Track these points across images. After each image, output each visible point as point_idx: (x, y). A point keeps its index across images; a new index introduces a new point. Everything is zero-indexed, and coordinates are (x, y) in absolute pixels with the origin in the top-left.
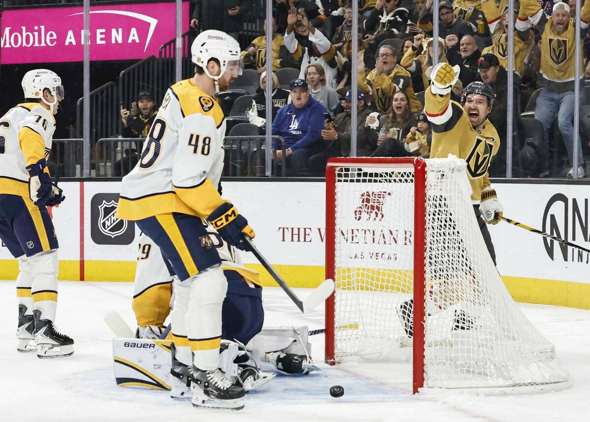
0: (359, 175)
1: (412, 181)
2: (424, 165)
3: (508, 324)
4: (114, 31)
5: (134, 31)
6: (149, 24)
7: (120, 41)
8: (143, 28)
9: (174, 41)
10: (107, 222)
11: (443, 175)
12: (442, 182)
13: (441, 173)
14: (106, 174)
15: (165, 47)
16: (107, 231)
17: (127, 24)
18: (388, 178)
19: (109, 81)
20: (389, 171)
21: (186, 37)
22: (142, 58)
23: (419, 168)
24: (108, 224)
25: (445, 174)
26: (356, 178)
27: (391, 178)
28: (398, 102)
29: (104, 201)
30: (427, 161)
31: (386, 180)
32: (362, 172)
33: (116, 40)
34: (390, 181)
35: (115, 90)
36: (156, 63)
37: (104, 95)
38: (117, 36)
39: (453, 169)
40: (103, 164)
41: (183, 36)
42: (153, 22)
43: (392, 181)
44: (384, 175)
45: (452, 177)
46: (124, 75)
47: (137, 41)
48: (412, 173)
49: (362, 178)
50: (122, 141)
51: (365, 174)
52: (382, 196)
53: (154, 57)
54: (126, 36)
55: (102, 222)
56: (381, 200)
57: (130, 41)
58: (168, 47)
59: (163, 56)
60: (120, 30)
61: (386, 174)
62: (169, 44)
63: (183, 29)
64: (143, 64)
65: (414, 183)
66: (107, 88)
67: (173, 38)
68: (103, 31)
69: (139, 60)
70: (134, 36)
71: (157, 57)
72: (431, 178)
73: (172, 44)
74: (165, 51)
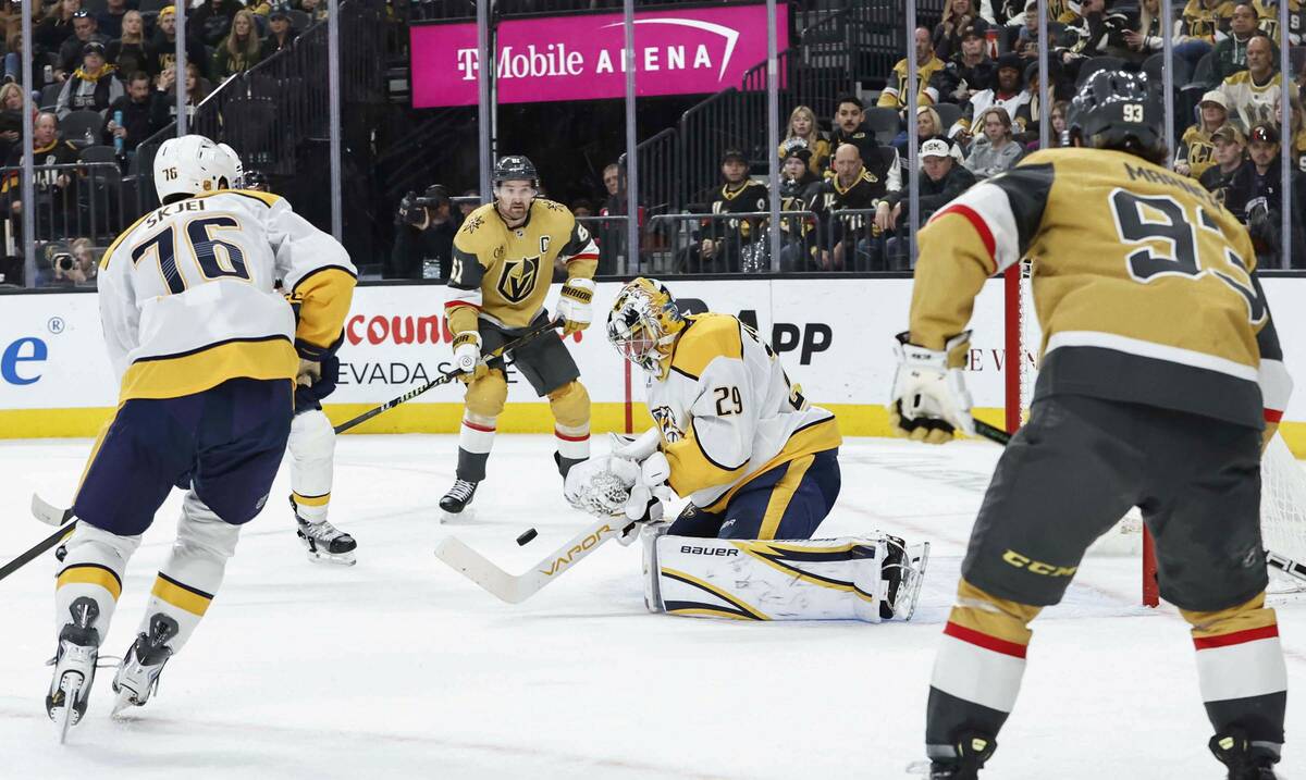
3: (1289, 497)
4: (671, 50)
5: (702, 49)
6: (724, 40)
7: (681, 65)
8: (716, 45)
9: (765, 64)
15: (751, 73)
17: (691, 39)
19: (666, 128)
21: (784, 58)
22: (714, 91)
33: (675, 65)
35: (676, 140)
36: (737, 100)
37: (660, 149)
38: (677, 58)
40: (659, 254)
41: (779, 57)
42: (732, 36)
46: (689, 117)
47: (708, 65)
53: (734, 89)
54: (690, 57)
57: (697, 65)
58: (755, 74)
59: (749, 88)
60: (681, 49)
62: (757, 68)
63: (779, 46)
64: (718, 101)
66: (664, 138)
67: (761, 61)
68: (655, 50)
69: (711, 94)
70: (702, 57)
71: (740, 89)
73: (762, 69)
74: (752, 79)
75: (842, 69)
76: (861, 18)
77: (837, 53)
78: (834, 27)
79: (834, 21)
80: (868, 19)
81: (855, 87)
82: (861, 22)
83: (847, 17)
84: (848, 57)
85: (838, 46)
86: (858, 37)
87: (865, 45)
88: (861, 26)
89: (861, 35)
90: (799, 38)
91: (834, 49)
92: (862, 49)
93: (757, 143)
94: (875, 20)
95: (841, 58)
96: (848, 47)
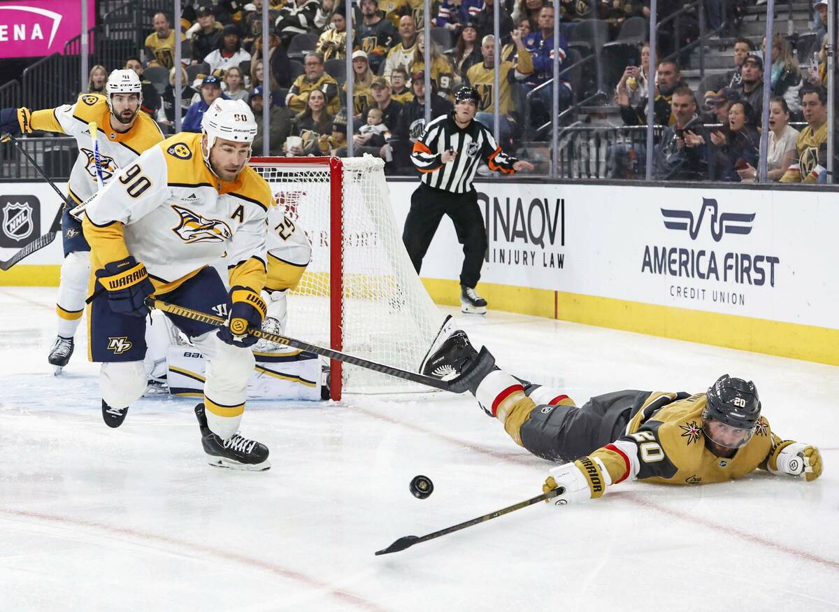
0: (273, 175)
1: (327, 180)
2: (341, 165)
3: (429, 328)
4: (16, 27)
5: (37, 27)
6: (52, 21)
7: (23, 37)
8: (46, 24)
9: (79, 37)
10: (11, 225)
11: (360, 175)
12: (359, 182)
13: (358, 172)
14: (10, 176)
15: (70, 43)
16: (11, 234)
17: (30, 20)
18: (303, 177)
19: (11, 79)
20: (304, 170)
21: (92, 33)
22: (42, 55)
23: (335, 167)
24: (12, 226)
25: (362, 173)
26: (270, 178)
27: (306, 178)
28: (316, 100)
29: (9, 204)
30: (344, 160)
31: (301, 180)
32: (276, 172)
33: (19, 37)
34: (305, 181)
35: (18, 88)
36: (60, 61)
37: (8, 94)
38: (20, 32)
39: (370, 169)
40: (7, 165)
41: (89, 32)
42: (57, 18)
43: (308, 181)
44: (299, 174)
45: (369, 177)
46: (27, 73)
47: (41, 37)
48: (328, 173)
49: (276, 178)
50: (26, 141)
51: (280, 174)
52: (297, 196)
53: (58, 54)
54: (29, 32)
55: (7, 224)
56: (295, 200)
57: (33, 37)
58: (73, 43)
59: (73, 53)
60: (23, 26)
61: (302, 173)
62: (74, 40)
63: (89, 25)
64: (47, 61)
65: (329, 183)
66: (10, 87)
67: (77, 34)
68: (6, 27)
69: (41, 58)
70: (37, 32)
71: (62, 53)
72: (347, 177)
73: (77, 41)
74: (70, 47)
75: (131, 41)
76: (144, 6)
77: (128, 30)
78: (126, 12)
79: (126, 8)
80: (149, 6)
81: (140, 53)
82: (144, 9)
83: (135, 6)
84: (135, 33)
85: (128, 25)
86: (142, 19)
87: (147, 25)
88: (144, 12)
89: (144, 18)
90: (102, 20)
91: (126, 27)
92: (144, 27)
93: (73, 90)
94: (153, 7)
95: (130, 33)
96: (135, 26)
